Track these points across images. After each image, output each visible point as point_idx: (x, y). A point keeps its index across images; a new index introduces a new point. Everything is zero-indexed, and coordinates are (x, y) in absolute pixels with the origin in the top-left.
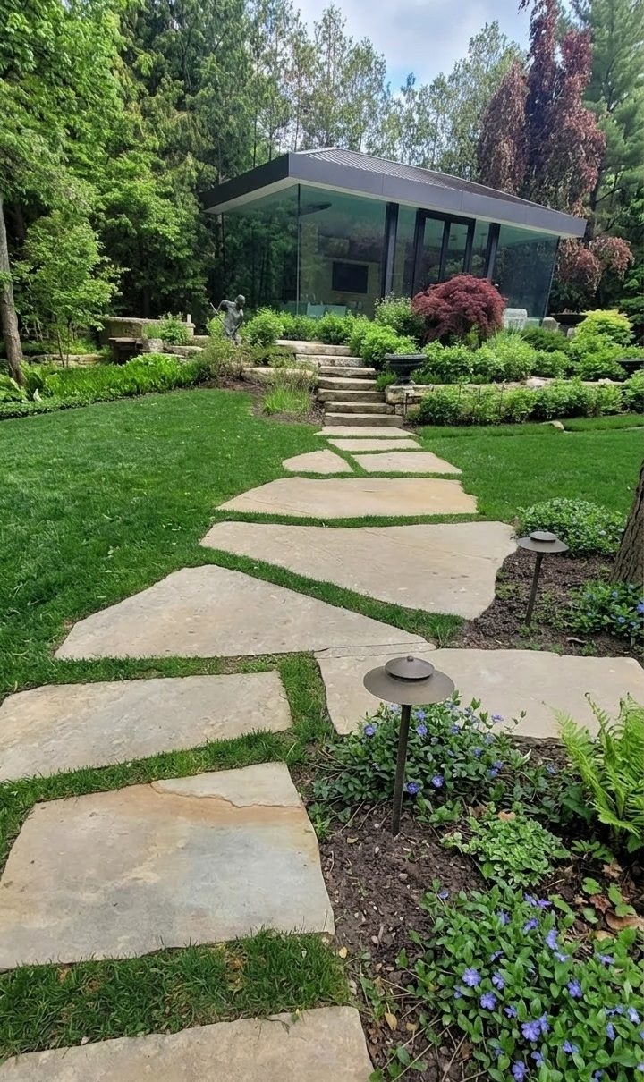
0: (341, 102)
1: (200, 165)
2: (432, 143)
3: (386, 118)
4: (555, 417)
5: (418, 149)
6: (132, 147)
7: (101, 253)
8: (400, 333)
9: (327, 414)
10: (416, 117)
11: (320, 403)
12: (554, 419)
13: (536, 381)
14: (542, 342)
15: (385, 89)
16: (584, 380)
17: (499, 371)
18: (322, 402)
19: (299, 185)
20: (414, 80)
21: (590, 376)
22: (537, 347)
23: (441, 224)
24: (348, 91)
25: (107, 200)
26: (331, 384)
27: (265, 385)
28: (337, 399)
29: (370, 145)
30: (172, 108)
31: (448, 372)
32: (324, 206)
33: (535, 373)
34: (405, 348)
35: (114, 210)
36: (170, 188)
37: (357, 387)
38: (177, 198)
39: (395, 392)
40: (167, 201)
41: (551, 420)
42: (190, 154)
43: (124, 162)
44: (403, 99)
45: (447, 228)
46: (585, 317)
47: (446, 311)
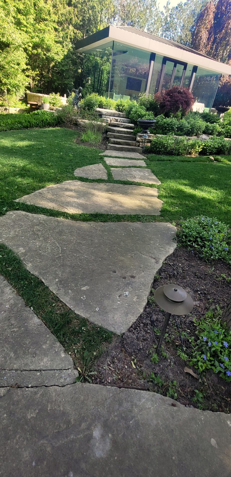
0: (138, 9)
1: (76, 31)
2: (174, 31)
3: (156, 18)
4: (211, 154)
5: (169, 33)
6: (46, 20)
7: (27, 64)
8: (148, 109)
9: (109, 144)
10: (169, 19)
11: (106, 139)
12: (210, 155)
13: (204, 136)
14: (209, 119)
15: (157, 6)
16: (225, 137)
17: (189, 130)
18: (108, 138)
19: (114, 41)
20: (170, 3)
21: (228, 136)
22: (207, 121)
23: (173, 64)
24: (141, 5)
25: (33, 42)
26: (114, 130)
27: (84, 129)
28: (115, 137)
29: (148, 29)
30: (65, 5)
31: (166, 129)
32: (125, 52)
33: (204, 133)
34: (149, 117)
35: (35, 46)
36: (61, 39)
37: (125, 133)
38: (64, 44)
39: (140, 136)
40: (59, 45)
41: (209, 155)
42: (71, 25)
43: (42, 26)
44: (164, 11)
45: (175, 66)
46: (228, 109)
47: (168, 101)
